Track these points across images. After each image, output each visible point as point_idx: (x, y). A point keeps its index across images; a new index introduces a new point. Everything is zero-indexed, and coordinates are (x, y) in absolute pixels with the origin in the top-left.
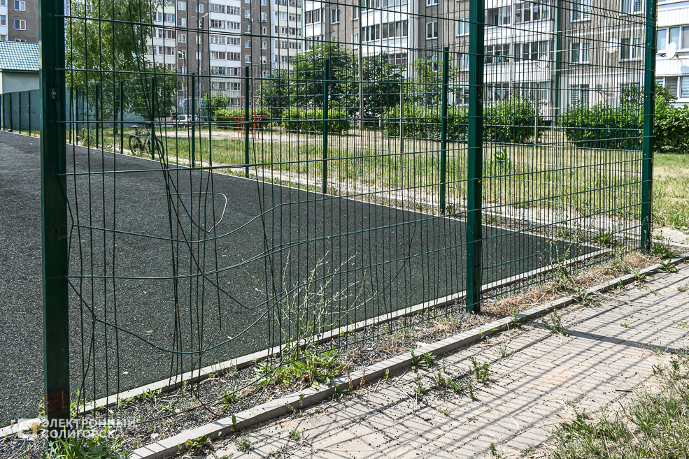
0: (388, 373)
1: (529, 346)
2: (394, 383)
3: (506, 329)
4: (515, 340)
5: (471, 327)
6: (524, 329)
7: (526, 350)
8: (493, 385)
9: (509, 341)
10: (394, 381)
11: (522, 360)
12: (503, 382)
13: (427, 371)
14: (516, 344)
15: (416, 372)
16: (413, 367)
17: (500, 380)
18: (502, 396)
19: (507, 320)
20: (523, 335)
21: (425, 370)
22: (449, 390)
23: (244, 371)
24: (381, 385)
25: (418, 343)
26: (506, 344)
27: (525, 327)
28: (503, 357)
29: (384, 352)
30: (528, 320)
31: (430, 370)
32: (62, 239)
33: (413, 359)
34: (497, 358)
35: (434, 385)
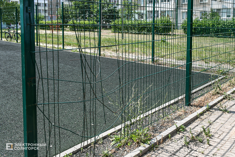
0: (170, 136)
1: (217, 119)
2: (173, 140)
3: (205, 112)
4: (211, 116)
5: (192, 112)
6: (212, 112)
7: (217, 121)
8: (213, 138)
9: (209, 117)
10: (172, 139)
11: (218, 125)
12: (216, 136)
13: (184, 133)
14: (212, 118)
15: (179, 134)
16: (178, 132)
17: (215, 135)
18: (220, 142)
19: (204, 108)
20: (212, 114)
21: (182, 133)
22: (197, 142)
23: (105, 140)
24: (168, 142)
25: (174, 121)
26: (208, 119)
27: (212, 110)
28: (210, 124)
29: (163, 126)
30: (212, 107)
31: (185, 133)
32: (34, 85)
33: (177, 128)
34: (208, 125)
35: (190, 140)
